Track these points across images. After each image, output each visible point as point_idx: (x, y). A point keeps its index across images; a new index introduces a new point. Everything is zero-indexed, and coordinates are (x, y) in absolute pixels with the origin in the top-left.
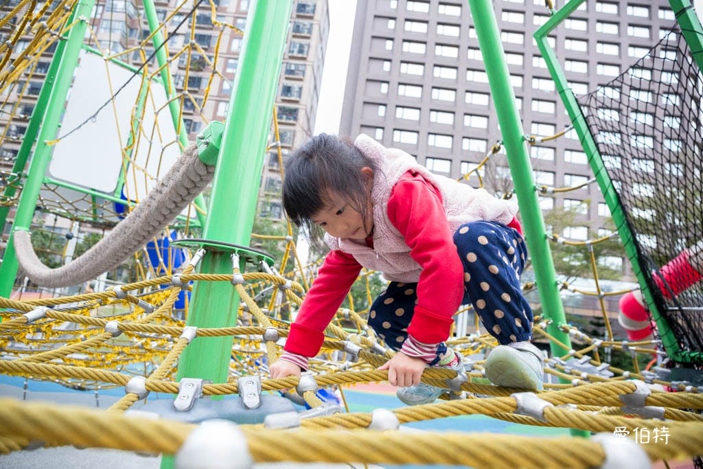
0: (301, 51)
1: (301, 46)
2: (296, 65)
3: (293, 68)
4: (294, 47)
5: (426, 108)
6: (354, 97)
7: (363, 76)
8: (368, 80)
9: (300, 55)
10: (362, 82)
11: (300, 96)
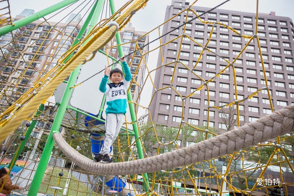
0: (137, 62)
1: (138, 60)
2: (135, 67)
3: (134, 69)
4: (135, 60)
5: (189, 87)
6: (159, 82)
7: (163, 73)
8: (165, 75)
9: (137, 64)
10: (162, 76)
11: (136, 80)
